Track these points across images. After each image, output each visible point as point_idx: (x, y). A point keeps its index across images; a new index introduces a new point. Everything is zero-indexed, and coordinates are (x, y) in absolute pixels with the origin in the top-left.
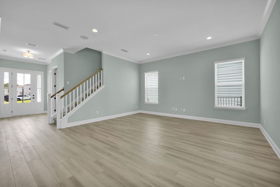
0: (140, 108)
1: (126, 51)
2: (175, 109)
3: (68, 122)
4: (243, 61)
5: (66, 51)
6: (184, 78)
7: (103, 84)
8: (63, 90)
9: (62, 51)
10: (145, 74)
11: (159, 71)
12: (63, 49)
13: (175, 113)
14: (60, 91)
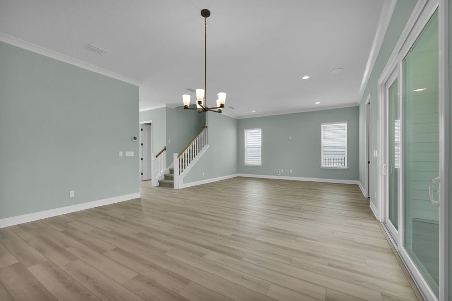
0: (238, 172)
1: (233, 108)
2: (281, 171)
3: (184, 183)
4: (346, 124)
5: (168, 106)
6: (291, 138)
7: (208, 144)
8: (165, 149)
9: (165, 106)
10: (245, 132)
11: (262, 129)
12: (167, 104)
13: (281, 175)
14: (162, 151)
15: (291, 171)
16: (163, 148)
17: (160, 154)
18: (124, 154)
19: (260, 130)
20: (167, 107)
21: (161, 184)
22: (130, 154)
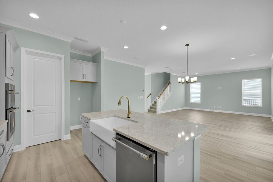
0: (186, 106)
2: (214, 107)
3: (161, 111)
4: (261, 80)
6: (220, 88)
7: (171, 91)
8: (150, 94)
9: (150, 74)
10: (190, 84)
12: (151, 73)
13: (213, 109)
14: (149, 95)
15: (220, 107)
16: (149, 94)
17: (148, 97)
18: (140, 97)
19: (200, 84)
20: (151, 75)
21: (149, 111)
22: (142, 97)
